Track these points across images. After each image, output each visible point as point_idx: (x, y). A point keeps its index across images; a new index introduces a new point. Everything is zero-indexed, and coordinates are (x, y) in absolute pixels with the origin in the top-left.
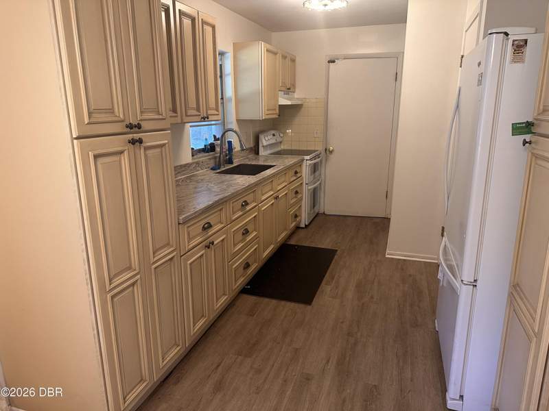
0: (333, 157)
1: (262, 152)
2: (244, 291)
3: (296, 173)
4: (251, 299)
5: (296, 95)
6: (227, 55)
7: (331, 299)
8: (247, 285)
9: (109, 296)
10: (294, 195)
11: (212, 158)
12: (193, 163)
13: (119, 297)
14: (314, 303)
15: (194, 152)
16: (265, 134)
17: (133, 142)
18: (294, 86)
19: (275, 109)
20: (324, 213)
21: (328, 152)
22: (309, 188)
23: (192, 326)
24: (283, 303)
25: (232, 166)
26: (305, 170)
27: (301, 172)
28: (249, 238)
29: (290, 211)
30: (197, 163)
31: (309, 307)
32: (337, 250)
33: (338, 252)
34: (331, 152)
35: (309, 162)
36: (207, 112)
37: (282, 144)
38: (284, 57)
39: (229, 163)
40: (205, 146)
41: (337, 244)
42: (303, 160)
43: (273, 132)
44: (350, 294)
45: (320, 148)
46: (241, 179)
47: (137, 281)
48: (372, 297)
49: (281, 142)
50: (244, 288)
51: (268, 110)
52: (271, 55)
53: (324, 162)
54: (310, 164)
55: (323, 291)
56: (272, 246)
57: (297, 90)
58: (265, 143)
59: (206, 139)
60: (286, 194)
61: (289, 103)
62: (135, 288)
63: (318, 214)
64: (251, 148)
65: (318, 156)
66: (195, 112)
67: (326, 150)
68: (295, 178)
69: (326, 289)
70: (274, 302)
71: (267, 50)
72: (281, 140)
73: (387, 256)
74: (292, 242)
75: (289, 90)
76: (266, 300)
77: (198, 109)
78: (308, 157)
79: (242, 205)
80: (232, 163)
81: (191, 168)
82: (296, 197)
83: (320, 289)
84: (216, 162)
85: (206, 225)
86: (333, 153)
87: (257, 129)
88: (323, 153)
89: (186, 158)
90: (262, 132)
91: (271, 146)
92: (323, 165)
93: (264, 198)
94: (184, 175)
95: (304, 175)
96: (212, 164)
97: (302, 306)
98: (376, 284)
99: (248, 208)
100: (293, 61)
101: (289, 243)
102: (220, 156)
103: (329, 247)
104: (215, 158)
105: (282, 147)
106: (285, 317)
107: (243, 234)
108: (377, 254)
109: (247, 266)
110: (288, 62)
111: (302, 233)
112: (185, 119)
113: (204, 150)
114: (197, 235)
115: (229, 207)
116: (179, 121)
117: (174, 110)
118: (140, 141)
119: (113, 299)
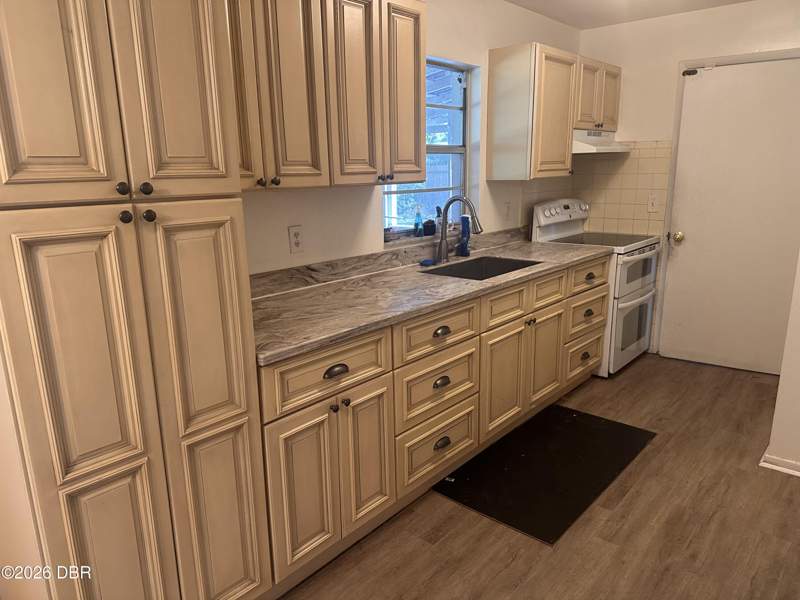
0: (681, 251)
1: (538, 237)
2: (442, 487)
3: (590, 277)
4: (446, 505)
5: (618, 137)
6: (476, 71)
7: (600, 540)
8: (450, 476)
9: (62, 494)
10: (583, 319)
11: (428, 246)
12: (386, 253)
13: (92, 495)
14: (561, 542)
15: (389, 235)
16: (545, 206)
17: (126, 218)
18: (614, 121)
19: (563, 162)
20: (657, 354)
21: (672, 240)
22: (620, 306)
23: (289, 550)
24: (501, 527)
25: (463, 260)
26: (615, 272)
27: (604, 275)
28: (449, 395)
29: (569, 348)
30: (396, 254)
31: (547, 549)
32: (655, 434)
33: (655, 440)
34: (679, 241)
35: (626, 258)
36: (391, 168)
37: (586, 224)
38: (590, 70)
39: (462, 256)
40: (417, 225)
41: (660, 420)
42: (611, 254)
43: (566, 202)
44: (645, 540)
45: (658, 232)
46: (452, 285)
47: (140, 467)
48: (694, 557)
49: (583, 220)
50: (443, 480)
51: (542, 163)
52: (555, 65)
53: (664, 256)
54: (625, 263)
55: (589, 520)
56: (516, 409)
57: (620, 128)
58: (543, 221)
59: (418, 215)
60: (560, 315)
61: (593, 150)
62: (138, 478)
63: (645, 353)
64: (519, 229)
65: (652, 246)
66: (366, 168)
67: (669, 236)
68: (588, 286)
69: (600, 516)
70: (486, 520)
71: (547, 58)
72: (584, 216)
73: (762, 464)
74: (571, 404)
75: (598, 129)
76: (473, 514)
77: (372, 162)
78: (621, 249)
79: (436, 333)
80: (467, 255)
81: (379, 262)
82: (586, 322)
83: (586, 515)
84: (434, 252)
85: (337, 369)
86: (683, 242)
87: (535, 197)
88: (664, 241)
89: (373, 244)
90: (541, 202)
91: (559, 225)
92: (662, 263)
93: (492, 323)
94: (365, 272)
95: (611, 282)
96: (426, 255)
97: (535, 543)
98: (713, 526)
99: (450, 340)
100: (614, 75)
101: (564, 405)
102: (441, 243)
103: (642, 425)
104: (434, 245)
105: (587, 228)
106: (491, 560)
107: (436, 386)
108: (741, 456)
109: (445, 443)
110: (600, 78)
111: (598, 389)
112: (340, 180)
113: (415, 232)
114: (308, 384)
115: (400, 338)
116: (324, 181)
117: (315, 164)
118: (150, 216)
119: (72, 499)
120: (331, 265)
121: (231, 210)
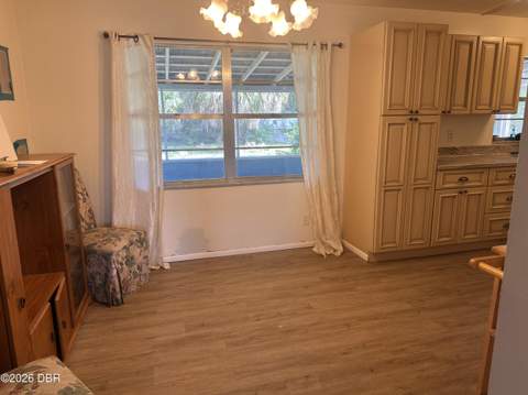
9: (383, 189)
11: (516, 145)
12: (493, 146)
13: (390, 192)
15: (495, 138)
17: (411, 119)
23: (437, 237)
30: (498, 147)
36: (499, 108)
40: (512, 135)
59: (513, 130)
66: (487, 107)
77: (490, 104)
79: (511, 176)
81: (489, 150)
85: (464, 179)
89: (486, 141)
94: (479, 153)
96: (514, 150)
107: (508, 199)
112: (475, 112)
113: (511, 138)
114: (452, 181)
115: (493, 173)
116: (468, 112)
117: (465, 106)
118: (416, 120)
119: (386, 191)
120: (465, 148)
121: (437, 119)
